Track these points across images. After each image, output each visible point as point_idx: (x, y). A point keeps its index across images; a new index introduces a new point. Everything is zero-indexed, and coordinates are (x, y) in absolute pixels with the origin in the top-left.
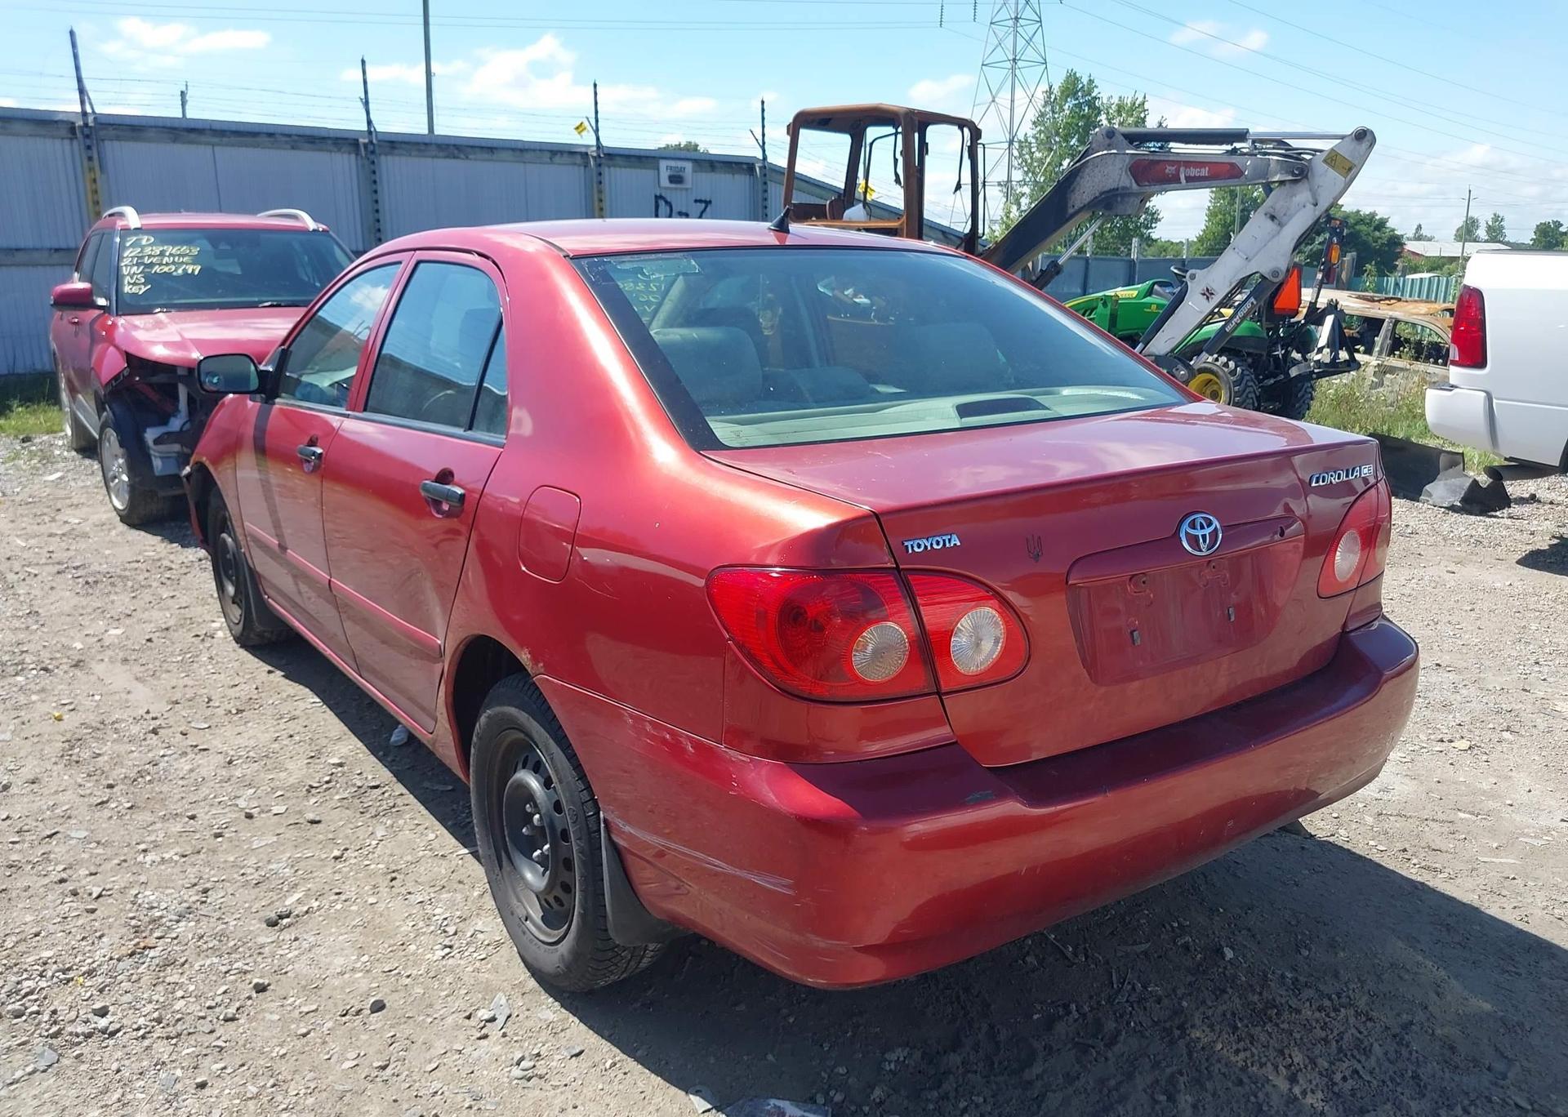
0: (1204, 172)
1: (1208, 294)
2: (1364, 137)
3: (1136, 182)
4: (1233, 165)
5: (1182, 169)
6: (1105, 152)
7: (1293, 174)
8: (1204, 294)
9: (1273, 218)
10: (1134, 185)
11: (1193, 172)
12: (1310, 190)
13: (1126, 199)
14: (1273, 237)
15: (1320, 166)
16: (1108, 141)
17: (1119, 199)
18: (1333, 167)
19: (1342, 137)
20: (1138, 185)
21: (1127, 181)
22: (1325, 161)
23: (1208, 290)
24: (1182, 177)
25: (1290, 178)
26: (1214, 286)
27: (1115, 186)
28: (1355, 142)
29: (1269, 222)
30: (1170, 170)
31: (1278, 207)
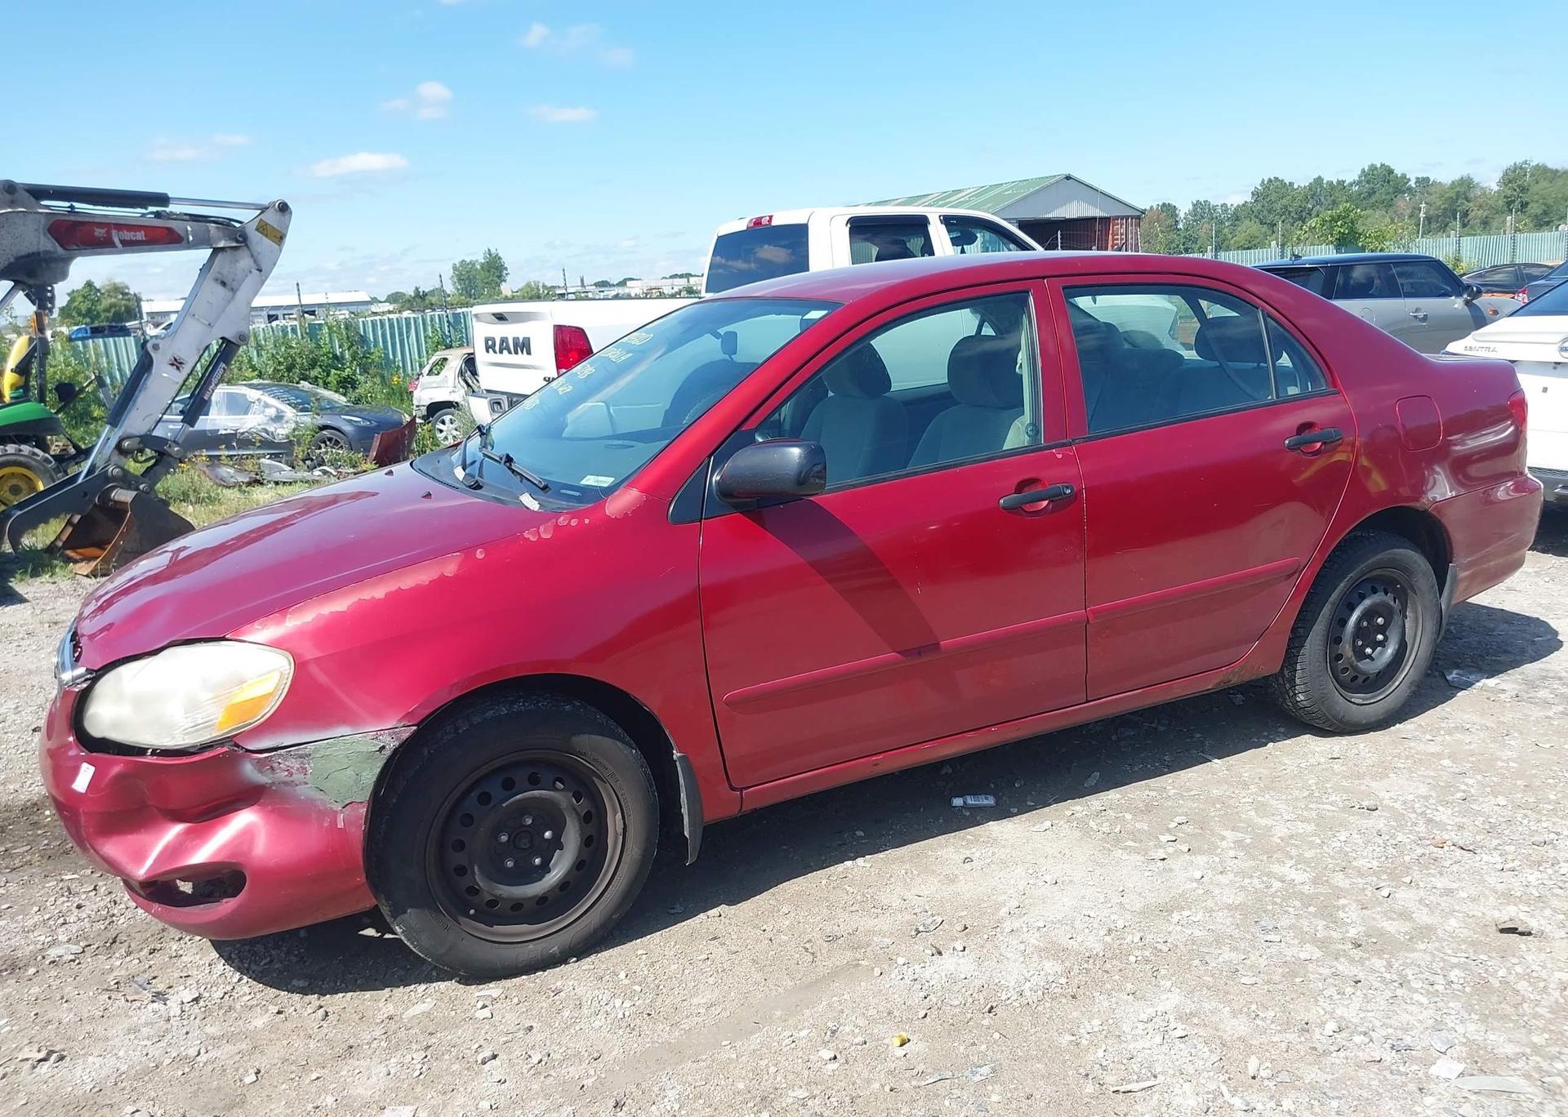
0: (140, 236)
1: (177, 363)
2: (284, 208)
3: (62, 246)
4: (170, 230)
5: (114, 232)
6: (9, 210)
7: (237, 241)
8: (172, 364)
9: (224, 284)
10: (59, 249)
11: (128, 235)
12: (252, 256)
13: (53, 265)
14: (229, 302)
15: (255, 236)
16: (8, 197)
17: (44, 265)
18: (266, 236)
19: (264, 209)
20: (65, 249)
21: (47, 244)
22: (257, 229)
23: (175, 359)
24: (116, 240)
25: (234, 244)
26: (182, 355)
27: (33, 249)
28: (279, 213)
29: (220, 288)
30: (99, 232)
31: (225, 272)
